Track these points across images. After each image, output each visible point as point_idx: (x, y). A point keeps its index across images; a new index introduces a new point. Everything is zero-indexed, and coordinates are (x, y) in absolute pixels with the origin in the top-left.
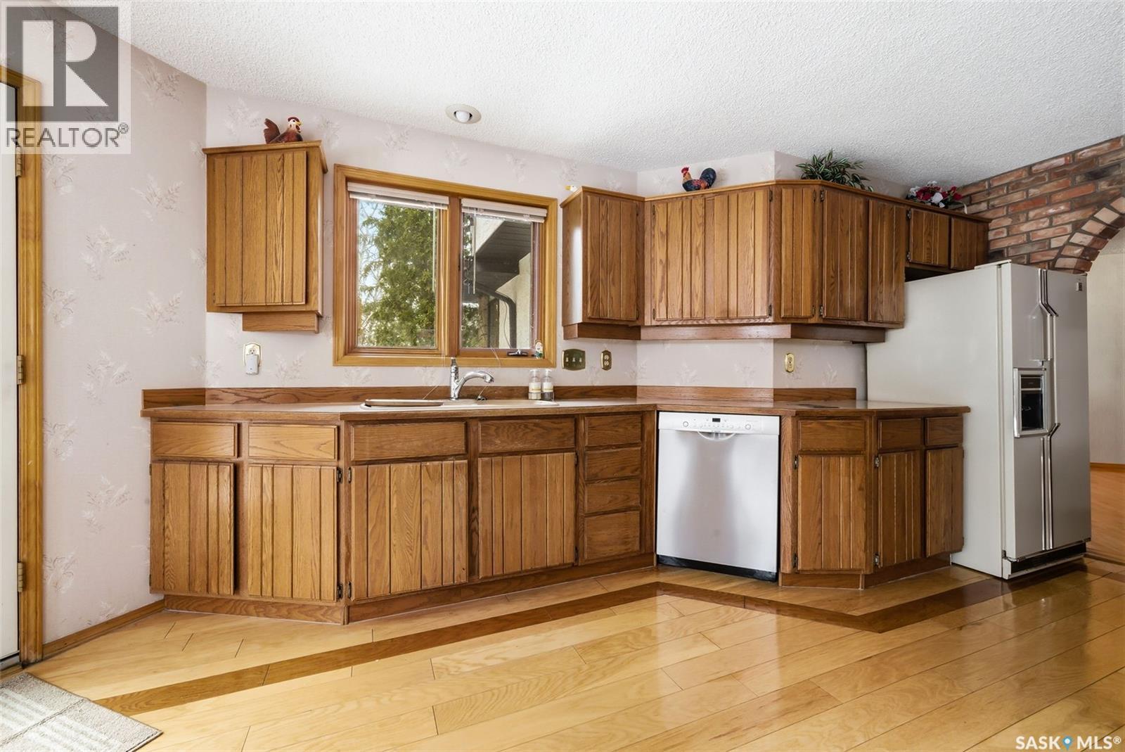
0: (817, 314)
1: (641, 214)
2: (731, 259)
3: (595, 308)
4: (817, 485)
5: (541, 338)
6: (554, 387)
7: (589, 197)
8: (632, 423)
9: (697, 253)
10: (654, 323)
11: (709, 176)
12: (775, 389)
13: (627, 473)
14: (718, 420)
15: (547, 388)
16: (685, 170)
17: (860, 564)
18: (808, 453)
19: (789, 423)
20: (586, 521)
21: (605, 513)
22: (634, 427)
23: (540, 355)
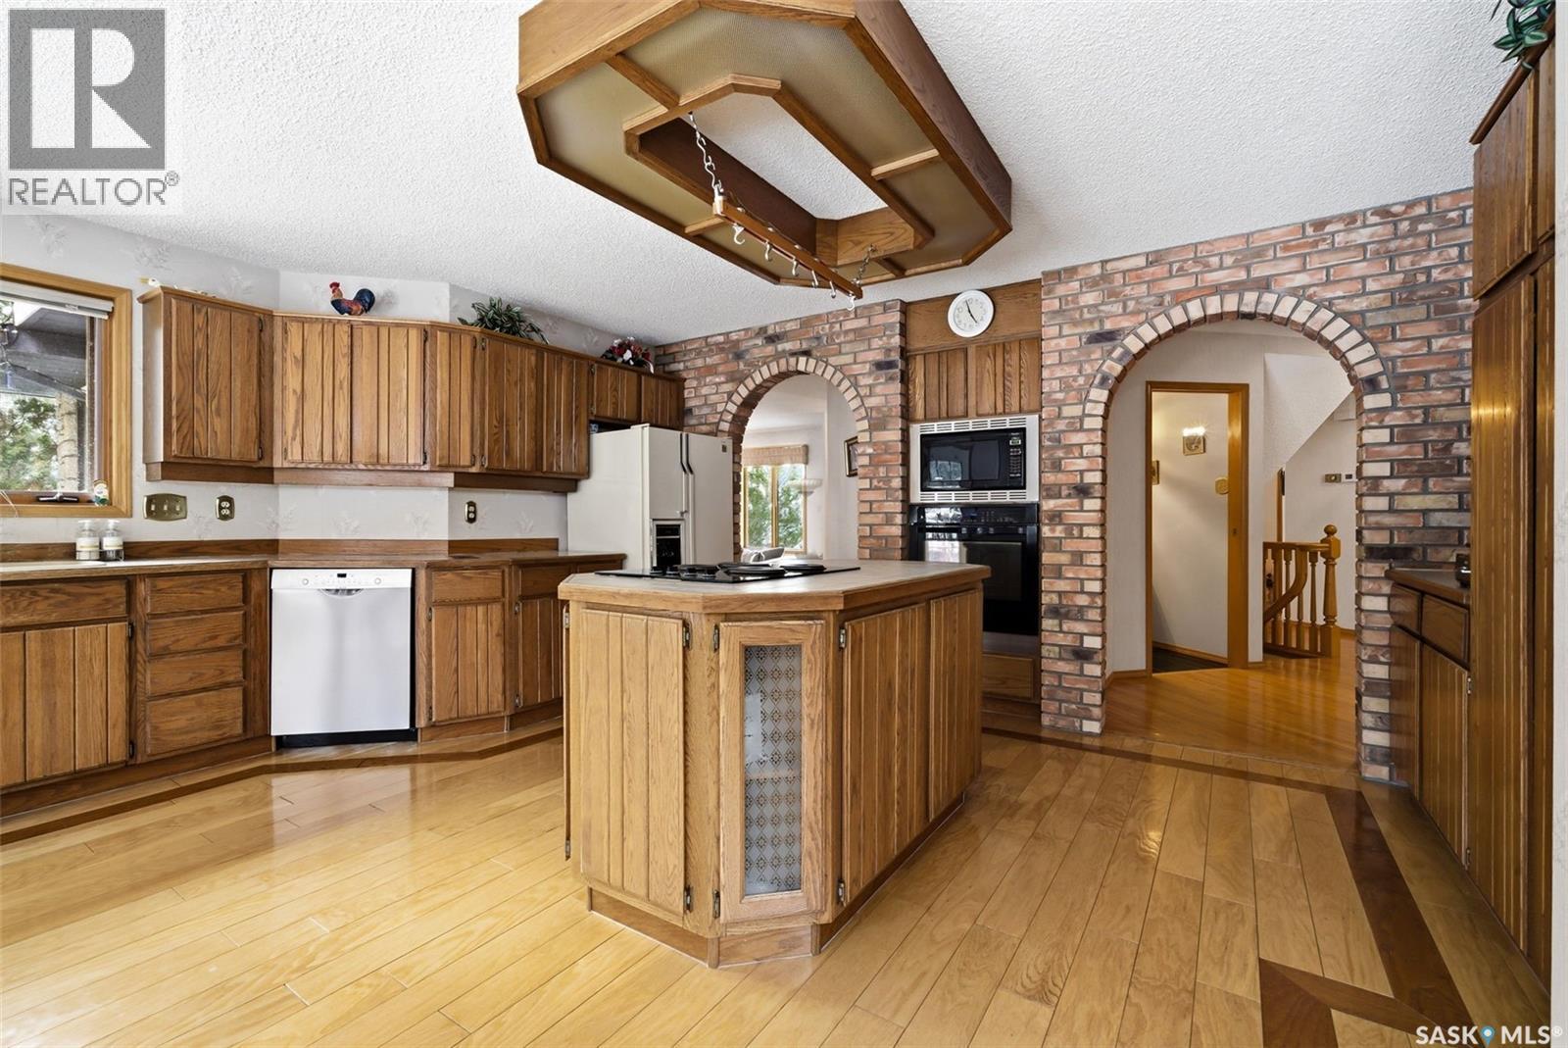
0: (478, 464)
1: (267, 329)
2: (381, 398)
3: (187, 444)
4: (452, 635)
5: (106, 478)
6: (125, 543)
7: (173, 301)
8: (227, 582)
9: (341, 388)
10: (286, 465)
11: (366, 300)
12: (450, 541)
13: (221, 642)
14: (344, 576)
15: (111, 544)
16: (335, 286)
17: (498, 707)
18: (442, 603)
19: (422, 575)
20: (148, 707)
21: (184, 693)
22: (231, 588)
23: (103, 501)
